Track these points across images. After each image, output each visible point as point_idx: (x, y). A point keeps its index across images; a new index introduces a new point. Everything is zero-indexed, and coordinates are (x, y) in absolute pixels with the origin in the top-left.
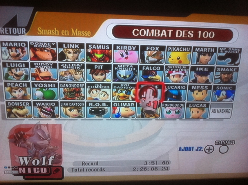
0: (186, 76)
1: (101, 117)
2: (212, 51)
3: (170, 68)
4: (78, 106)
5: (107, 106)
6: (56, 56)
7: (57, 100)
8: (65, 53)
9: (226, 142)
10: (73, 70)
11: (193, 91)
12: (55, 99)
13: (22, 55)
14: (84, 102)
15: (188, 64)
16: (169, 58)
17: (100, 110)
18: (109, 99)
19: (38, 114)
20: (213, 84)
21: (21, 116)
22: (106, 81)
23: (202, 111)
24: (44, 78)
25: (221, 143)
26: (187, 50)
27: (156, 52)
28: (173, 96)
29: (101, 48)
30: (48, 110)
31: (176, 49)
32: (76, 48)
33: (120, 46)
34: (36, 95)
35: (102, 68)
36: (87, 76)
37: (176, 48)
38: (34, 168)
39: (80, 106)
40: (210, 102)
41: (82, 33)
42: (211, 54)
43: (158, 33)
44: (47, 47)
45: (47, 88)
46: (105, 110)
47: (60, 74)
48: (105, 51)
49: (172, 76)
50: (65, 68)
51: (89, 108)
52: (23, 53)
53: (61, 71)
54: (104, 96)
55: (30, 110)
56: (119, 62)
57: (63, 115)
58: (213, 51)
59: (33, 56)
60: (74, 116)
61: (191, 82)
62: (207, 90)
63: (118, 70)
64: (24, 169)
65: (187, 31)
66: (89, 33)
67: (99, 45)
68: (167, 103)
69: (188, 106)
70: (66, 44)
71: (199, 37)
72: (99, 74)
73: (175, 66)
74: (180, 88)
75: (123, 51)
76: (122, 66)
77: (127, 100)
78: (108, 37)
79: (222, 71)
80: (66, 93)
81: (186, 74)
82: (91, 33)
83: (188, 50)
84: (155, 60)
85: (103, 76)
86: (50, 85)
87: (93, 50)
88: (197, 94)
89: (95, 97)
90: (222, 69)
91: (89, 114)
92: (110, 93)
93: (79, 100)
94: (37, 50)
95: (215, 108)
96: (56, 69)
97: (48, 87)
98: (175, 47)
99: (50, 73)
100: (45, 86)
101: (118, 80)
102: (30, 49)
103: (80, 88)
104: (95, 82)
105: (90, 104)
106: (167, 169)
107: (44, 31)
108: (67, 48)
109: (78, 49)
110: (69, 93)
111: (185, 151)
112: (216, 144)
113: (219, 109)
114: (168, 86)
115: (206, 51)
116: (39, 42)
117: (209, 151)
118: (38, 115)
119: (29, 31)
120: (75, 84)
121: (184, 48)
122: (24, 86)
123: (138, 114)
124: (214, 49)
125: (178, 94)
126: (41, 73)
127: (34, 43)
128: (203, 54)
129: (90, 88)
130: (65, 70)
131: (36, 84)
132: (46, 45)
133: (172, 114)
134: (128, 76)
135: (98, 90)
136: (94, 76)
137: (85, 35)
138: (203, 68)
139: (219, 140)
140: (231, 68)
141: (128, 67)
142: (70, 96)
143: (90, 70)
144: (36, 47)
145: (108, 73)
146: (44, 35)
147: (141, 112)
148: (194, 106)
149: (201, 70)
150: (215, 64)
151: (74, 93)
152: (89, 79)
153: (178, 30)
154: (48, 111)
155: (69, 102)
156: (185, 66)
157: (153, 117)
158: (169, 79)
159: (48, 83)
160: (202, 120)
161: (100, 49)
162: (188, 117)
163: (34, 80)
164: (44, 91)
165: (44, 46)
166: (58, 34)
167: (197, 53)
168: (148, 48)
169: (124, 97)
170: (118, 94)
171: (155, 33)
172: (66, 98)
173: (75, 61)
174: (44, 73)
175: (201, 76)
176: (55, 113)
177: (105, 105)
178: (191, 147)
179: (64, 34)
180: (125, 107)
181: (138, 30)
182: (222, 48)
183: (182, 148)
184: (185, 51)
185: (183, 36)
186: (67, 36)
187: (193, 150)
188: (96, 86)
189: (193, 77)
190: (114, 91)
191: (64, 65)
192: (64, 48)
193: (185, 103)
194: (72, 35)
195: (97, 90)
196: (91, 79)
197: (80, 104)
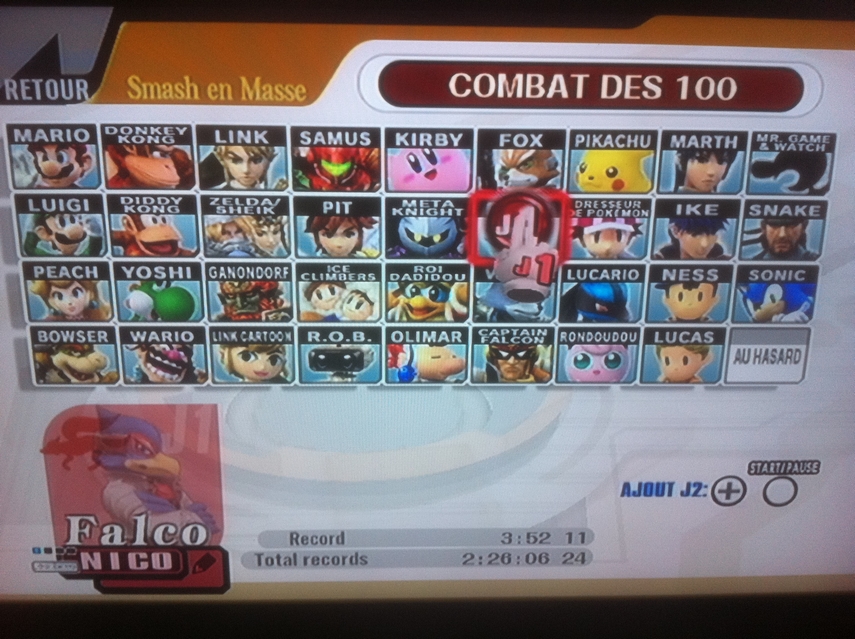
0: (639, 236)
1: (349, 380)
2: (731, 145)
3: (582, 208)
4: (271, 343)
5: (370, 340)
6: (190, 170)
7: (198, 321)
8: (222, 160)
9: (790, 464)
10: (251, 221)
11: (666, 285)
12: (192, 318)
13: (80, 170)
14: (291, 330)
15: (646, 190)
16: (578, 171)
17: (347, 357)
18: (374, 319)
19: (139, 369)
20: (735, 263)
21: (83, 377)
22: (364, 255)
23: (700, 356)
24: (154, 248)
25: (772, 469)
26: (642, 145)
27: (532, 152)
28: (598, 306)
29: (341, 143)
30: (171, 355)
31: (602, 141)
32: (257, 142)
33: (406, 135)
34: (129, 307)
35: (347, 211)
36: (299, 239)
37: (601, 136)
38: (130, 555)
39: (276, 342)
40: (728, 325)
41: (277, 90)
42: (725, 156)
43: (539, 85)
44: (161, 143)
45: (165, 282)
46: (362, 354)
47: (207, 233)
48: (357, 153)
49: (592, 234)
50: (224, 211)
51: (308, 349)
52: (81, 165)
53: (211, 223)
54: (358, 306)
55: (111, 358)
56: (406, 189)
57: (221, 375)
58: (735, 146)
59: (116, 172)
60: (258, 377)
61: (660, 254)
62: (715, 284)
63: (402, 217)
64: (97, 555)
65: (640, 76)
66: (300, 89)
67: (335, 130)
68: (577, 330)
69: (649, 339)
70: (224, 130)
71: (684, 96)
72: (340, 230)
73: (600, 200)
74: (621, 276)
75: (420, 150)
76: (418, 203)
77: (436, 319)
78: (367, 103)
79: (769, 213)
80: (229, 298)
81: (640, 228)
82: (307, 91)
83: (645, 143)
84: (529, 180)
85: (354, 239)
86: (176, 269)
87: (316, 148)
88: (681, 296)
89: (327, 310)
90: (767, 207)
91: (309, 369)
92: (378, 298)
93: (274, 321)
94: (128, 153)
95: (747, 347)
96: (194, 216)
97: (168, 279)
98: (597, 132)
99: (171, 228)
100: (160, 275)
101: (404, 251)
102: (105, 148)
103: (275, 280)
104: (324, 258)
105: (310, 334)
106: (580, 558)
107: (148, 88)
108: (228, 144)
109: (263, 148)
110: (238, 299)
111: (642, 497)
112: (752, 472)
113: (761, 350)
114: (579, 271)
115: (710, 146)
116: (133, 126)
117: (728, 497)
118: (138, 374)
119: (99, 90)
120: (258, 268)
121: (629, 137)
122: (88, 276)
123: (475, 369)
124: (736, 138)
125: (612, 298)
126: (143, 232)
127: (116, 130)
128: (698, 155)
129: (311, 280)
130: (224, 219)
131: (128, 268)
132: (156, 134)
133: (595, 368)
134: (437, 238)
135: (338, 285)
136: (323, 239)
137: (288, 99)
138: (698, 206)
139: (763, 459)
140: (801, 203)
141: (436, 205)
142: (243, 307)
143: (306, 217)
144: (124, 142)
145: (368, 228)
146: (149, 102)
147: (486, 361)
148: (671, 338)
149: (692, 213)
150: (743, 191)
151: (257, 297)
152: (307, 248)
153: (607, 73)
154: (171, 361)
155: (239, 330)
156: (637, 200)
157: (528, 377)
158: (580, 245)
159: (166, 265)
160: (699, 388)
161: (338, 146)
162: (649, 378)
163: (122, 253)
164: (154, 291)
165: (150, 138)
166: (196, 96)
167: (675, 152)
168: (506, 138)
169: (427, 309)
170: (407, 301)
171: (529, 86)
172: (231, 313)
173: (256, 186)
174: (153, 230)
175: (694, 235)
176: (194, 365)
177: (363, 339)
178: (664, 484)
179: (216, 97)
180: (432, 344)
181: (468, 78)
182: (766, 136)
183: (634, 487)
184: (636, 146)
185: (627, 95)
186: (226, 102)
187: (670, 494)
188: (331, 274)
189: (666, 239)
190: (391, 291)
191: (220, 202)
192: (217, 145)
193: (637, 330)
194: (244, 98)
195: (333, 286)
196: (310, 247)
197: (276, 336)
